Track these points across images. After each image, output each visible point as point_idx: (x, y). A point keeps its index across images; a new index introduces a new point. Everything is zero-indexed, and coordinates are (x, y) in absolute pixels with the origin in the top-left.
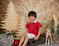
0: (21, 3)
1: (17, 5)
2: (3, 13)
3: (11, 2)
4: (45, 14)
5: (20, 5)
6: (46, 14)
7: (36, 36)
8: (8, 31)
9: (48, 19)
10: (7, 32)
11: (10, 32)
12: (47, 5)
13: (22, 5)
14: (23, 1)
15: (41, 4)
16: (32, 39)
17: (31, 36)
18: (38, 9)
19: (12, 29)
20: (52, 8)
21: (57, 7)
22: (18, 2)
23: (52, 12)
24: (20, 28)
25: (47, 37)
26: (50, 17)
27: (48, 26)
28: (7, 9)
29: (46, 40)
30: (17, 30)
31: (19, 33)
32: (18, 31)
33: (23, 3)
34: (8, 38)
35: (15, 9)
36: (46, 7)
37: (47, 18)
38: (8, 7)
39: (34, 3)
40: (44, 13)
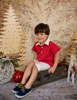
0: (27, 9)
1: (20, 12)
3: (11, 8)
4: (66, 27)
5: (26, 13)
6: (69, 27)
7: (51, 66)
8: (5, 57)
9: (71, 36)
10: (4, 59)
12: (70, 12)
13: (29, 13)
15: (60, 11)
18: (55, 18)
19: (12, 52)
22: (22, 8)
24: (24, 51)
26: (74, 32)
27: (72, 48)
28: (4, 19)
29: (69, 73)
30: (20, 55)
31: (23, 59)
32: (21, 56)
33: (30, 9)
35: (17, 20)
36: (68, 16)
37: (69, 33)
38: (6, 16)
39: (49, 9)
40: (64, 25)
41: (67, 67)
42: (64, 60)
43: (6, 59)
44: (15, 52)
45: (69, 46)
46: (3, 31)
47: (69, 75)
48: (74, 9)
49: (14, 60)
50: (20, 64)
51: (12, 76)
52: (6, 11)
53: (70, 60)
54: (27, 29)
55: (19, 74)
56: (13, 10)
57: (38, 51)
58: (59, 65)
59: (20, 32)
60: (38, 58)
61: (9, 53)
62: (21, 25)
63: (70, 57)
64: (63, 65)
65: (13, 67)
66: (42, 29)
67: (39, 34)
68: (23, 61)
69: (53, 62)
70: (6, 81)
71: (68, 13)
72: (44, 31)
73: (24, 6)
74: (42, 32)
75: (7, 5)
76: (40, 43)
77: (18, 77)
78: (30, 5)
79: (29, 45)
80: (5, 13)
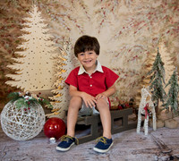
0: (62, 12)
1: (50, 16)
2: (11, 41)
4: (134, 44)
5: (60, 19)
6: (138, 44)
9: (143, 59)
10: (27, 97)
11: (34, 96)
12: (140, 16)
13: (66, 18)
14: (69, 6)
15: (123, 14)
18: (114, 28)
19: (39, 89)
20: (155, 24)
21: (170, 23)
22: (54, 10)
23: (155, 36)
24: (62, 85)
25: (141, 110)
26: (148, 53)
27: (145, 81)
28: (23, 29)
30: (54, 91)
31: (59, 99)
33: (69, 13)
35: (46, 30)
36: (137, 24)
37: (139, 55)
38: (27, 24)
39: (102, 12)
40: (130, 41)
45: (140, 78)
46: (21, 50)
48: (146, 11)
50: (54, 107)
55: (54, 122)
56: (40, 13)
61: (34, 90)
71: (136, 18)
73: (57, 6)
77: (52, 127)
78: (68, 5)
80: (24, 19)
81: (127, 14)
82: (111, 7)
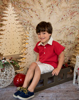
0: (28, 7)
1: (21, 10)
4: (71, 25)
5: (26, 11)
6: (73, 25)
7: (55, 68)
8: (5, 59)
9: (76, 35)
10: (3, 61)
12: (74, 9)
13: (30, 10)
15: (64, 8)
16: (47, 73)
17: (45, 68)
18: (58, 16)
22: (23, 6)
24: (26, 52)
25: (76, 70)
28: (3, 18)
30: (21, 56)
31: (24, 61)
32: (22, 58)
33: (31, 7)
34: (4, 72)
35: (17, 18)
36: (72, 13)
37: (74, 32)
38: (5, 15)
40: (68, 23)
41: (73, 69)
42: (69, 60)
43: (5, 61)
44: (16, 53)
45: (74, 45)
46: (2, 30)
47: (75, 77)
49: (14, 62)
50: (21, 66)
51: (12, 80)
52: (5, 10)
53: (75, 61)
54: (28, 28)
55: (20, 77)
56: (13, 8)
57: (40, 52)
58: (63, 67)
59: (20, 31)
60: (40, 59)
61: (9, 54)
62: (21, 24)
63: (75, 57)
64: (68, 67)
65: (13, 70)
66: (44, 27)
67: (41, 33)
68: (24, 63)
69: (57, 63)
70: (6, 85)
71: (72, 9)
72: (46, 29)
73: (25, 3)
74: (44, 31)
75: (6, 3)
76: (43, 43)
77: (19, 80)
78: (31, 3)
79: (31, 46)
80: (4, 12)
81: (67, 8)
82: (56, 3)
